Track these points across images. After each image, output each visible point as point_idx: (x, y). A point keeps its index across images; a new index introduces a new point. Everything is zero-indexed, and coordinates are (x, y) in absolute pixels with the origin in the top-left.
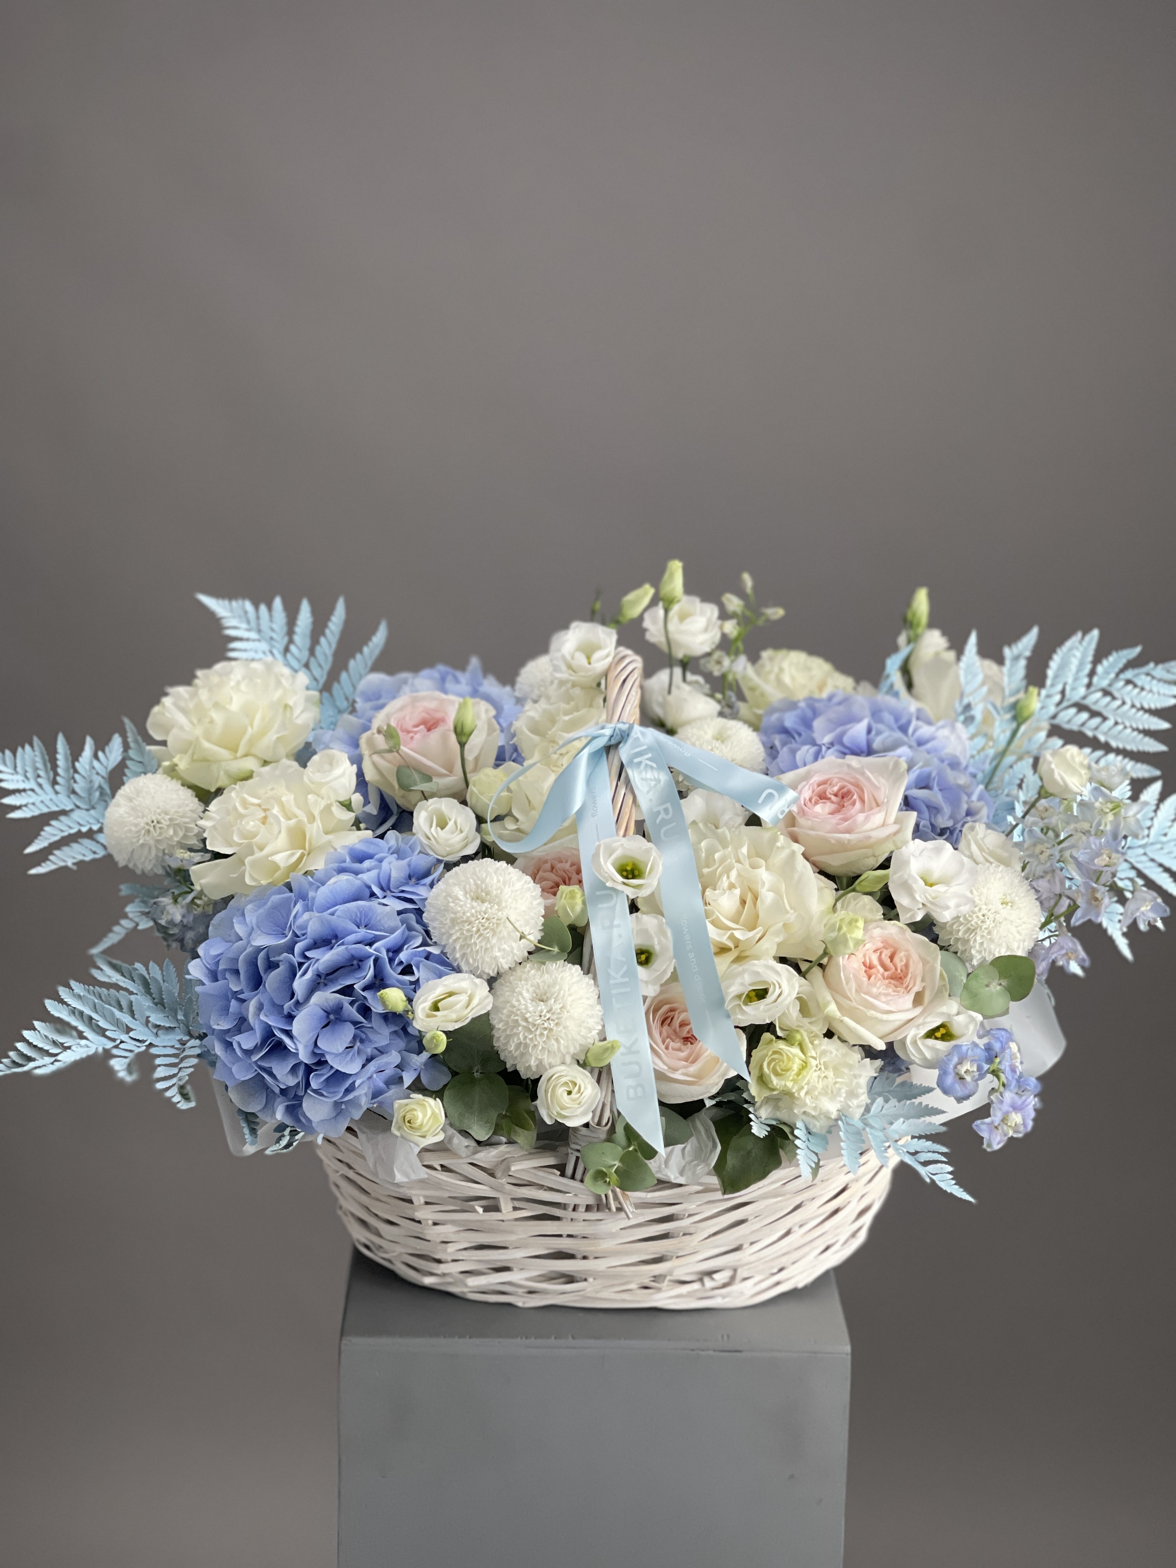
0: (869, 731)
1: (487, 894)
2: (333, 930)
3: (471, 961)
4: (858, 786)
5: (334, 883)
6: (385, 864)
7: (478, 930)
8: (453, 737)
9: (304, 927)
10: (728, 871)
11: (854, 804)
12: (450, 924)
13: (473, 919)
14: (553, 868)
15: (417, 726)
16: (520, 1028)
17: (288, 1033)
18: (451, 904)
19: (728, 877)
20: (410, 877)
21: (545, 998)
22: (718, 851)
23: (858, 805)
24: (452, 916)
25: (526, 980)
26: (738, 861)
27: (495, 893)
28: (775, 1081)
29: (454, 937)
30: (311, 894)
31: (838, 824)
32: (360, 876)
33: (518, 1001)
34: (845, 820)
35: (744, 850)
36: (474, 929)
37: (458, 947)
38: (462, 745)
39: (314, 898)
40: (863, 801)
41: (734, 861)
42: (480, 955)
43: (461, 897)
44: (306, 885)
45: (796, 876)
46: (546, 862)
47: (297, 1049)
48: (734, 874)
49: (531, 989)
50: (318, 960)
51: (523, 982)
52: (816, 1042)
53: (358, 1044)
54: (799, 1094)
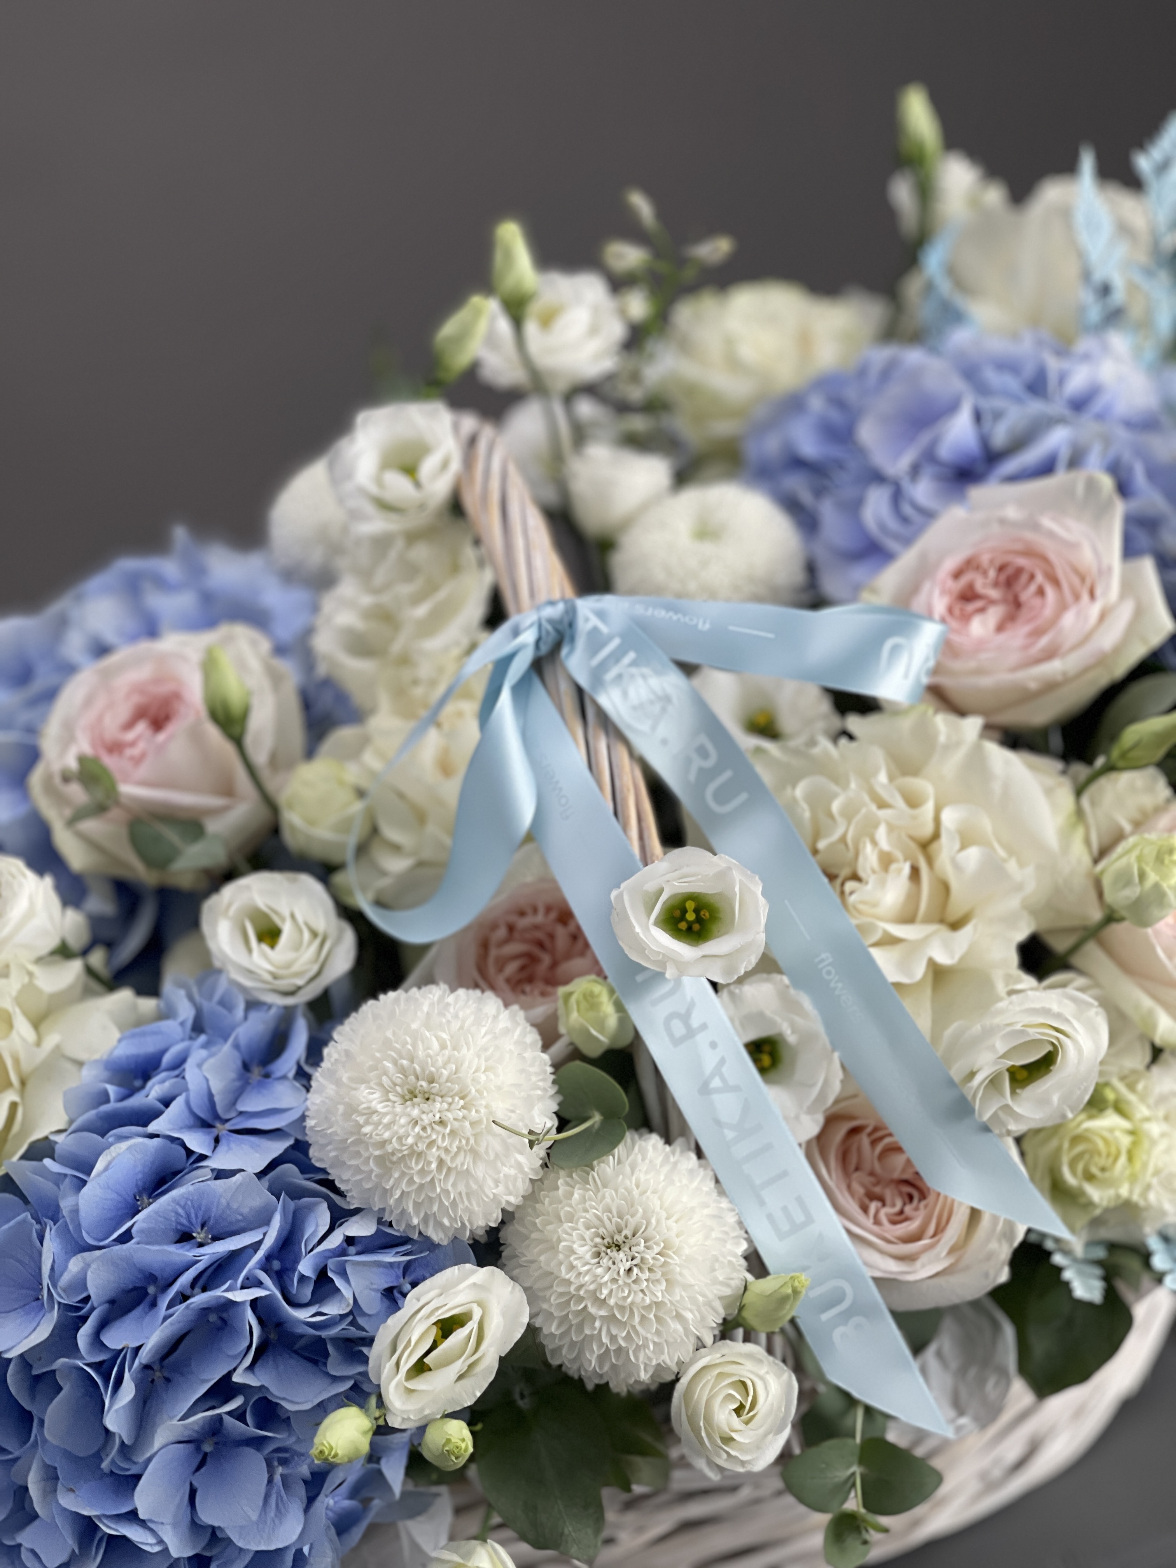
0: (978, 417)
1: (431, 1081)
2: (141, 1271)
3: (446, 1222)
4: (1030, 552)
5: (106, 1169)
6: (190, 1070)
7: (441, 1162)
8: (213, 733)
9: (81, 1283)
10: (869, 830)
11: (1041, 592)
12: (377, 1170)
13: (422, 1147)
14: (511, 928)
15: (129, 725)
16: (597, 1324)
17: (132, 1516)
18: (367, 1129)
19: (874, 843)
20: (246, 1067)
21: (619, 1238)
22: (835, 796)
23: (1050, 592)
24: (377, 1153)
25: (571, 1218)
26: (882, 805)
27: (445, 1073)
28: (1095, 1194)
29: (397, 1194)
30: (66, 1204)
31: (1026, 647)
32: (153, 1127)
33: (572, 1267)
34: (1038, 633)
35: (883, 777)
36: (434, 1166)
37: (411, 1209)
38: (238, 741)
39: (76, 1211)
40: (1055, 582)
41: (873, 807)
42: (461, 1206)
43: (380, 1107)
44: (47, 1186)
45: (997, 787)
46: (494, 927)
47: (161, 1542)
48: (881, 834)
49: (588, 1234)
50: (138, 1349)
51: (567, 1225)
52: (1140, 1086)
53: (280, 1470)
54: (1145, 1199)
